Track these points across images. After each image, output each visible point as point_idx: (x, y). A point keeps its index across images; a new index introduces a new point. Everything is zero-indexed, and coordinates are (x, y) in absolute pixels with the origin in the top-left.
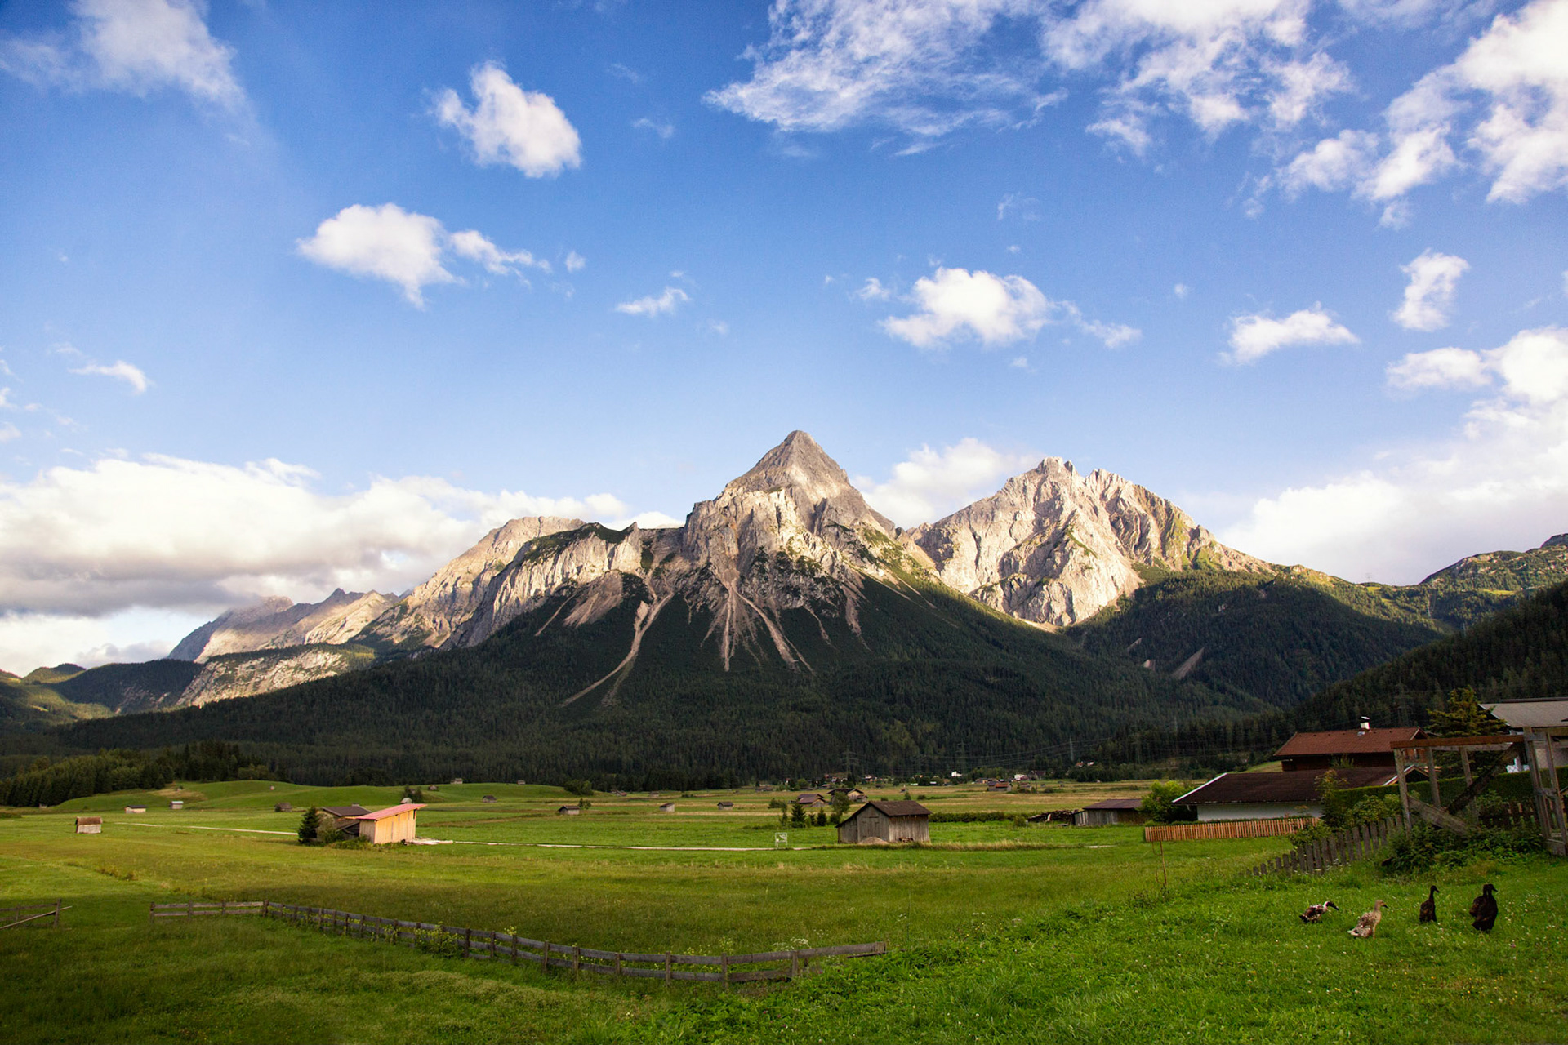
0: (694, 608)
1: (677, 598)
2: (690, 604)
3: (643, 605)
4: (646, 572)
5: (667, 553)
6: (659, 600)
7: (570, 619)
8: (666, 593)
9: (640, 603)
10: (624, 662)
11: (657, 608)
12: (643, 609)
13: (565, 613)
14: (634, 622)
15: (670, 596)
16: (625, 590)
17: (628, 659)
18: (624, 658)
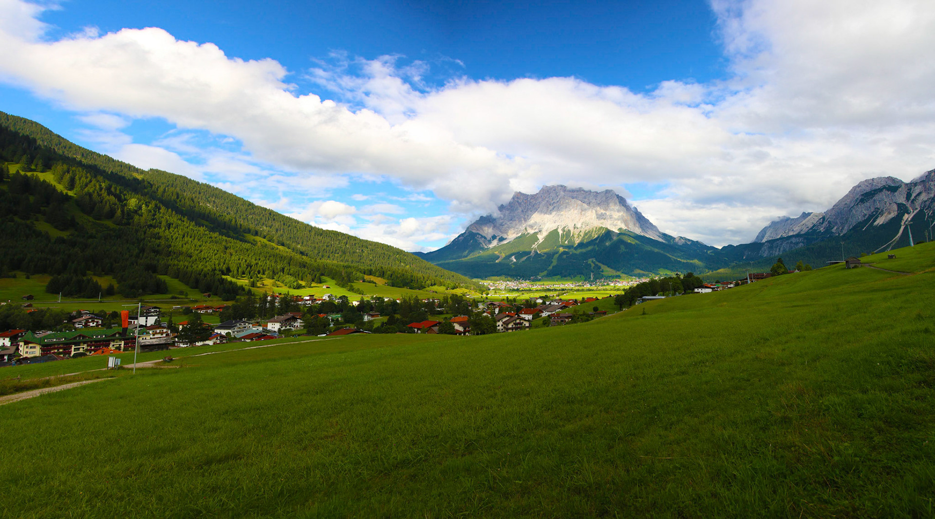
0: (928, 214)
1: (921, 211)
2: (927, 212)
3: (906, 215)
4: (908, 201)
5: (918, 193)
6: (913, 212)
7: (875, 224)
8: (916, 209)
9: (904, 214)
10: (896, 238)
11: (912, 215)
12: (906, 216)
13: (874, 221)
14: (901, 222)
15: (918, 210)
16: (898, 210)
17: (897, 237)
18: (895, 236)
